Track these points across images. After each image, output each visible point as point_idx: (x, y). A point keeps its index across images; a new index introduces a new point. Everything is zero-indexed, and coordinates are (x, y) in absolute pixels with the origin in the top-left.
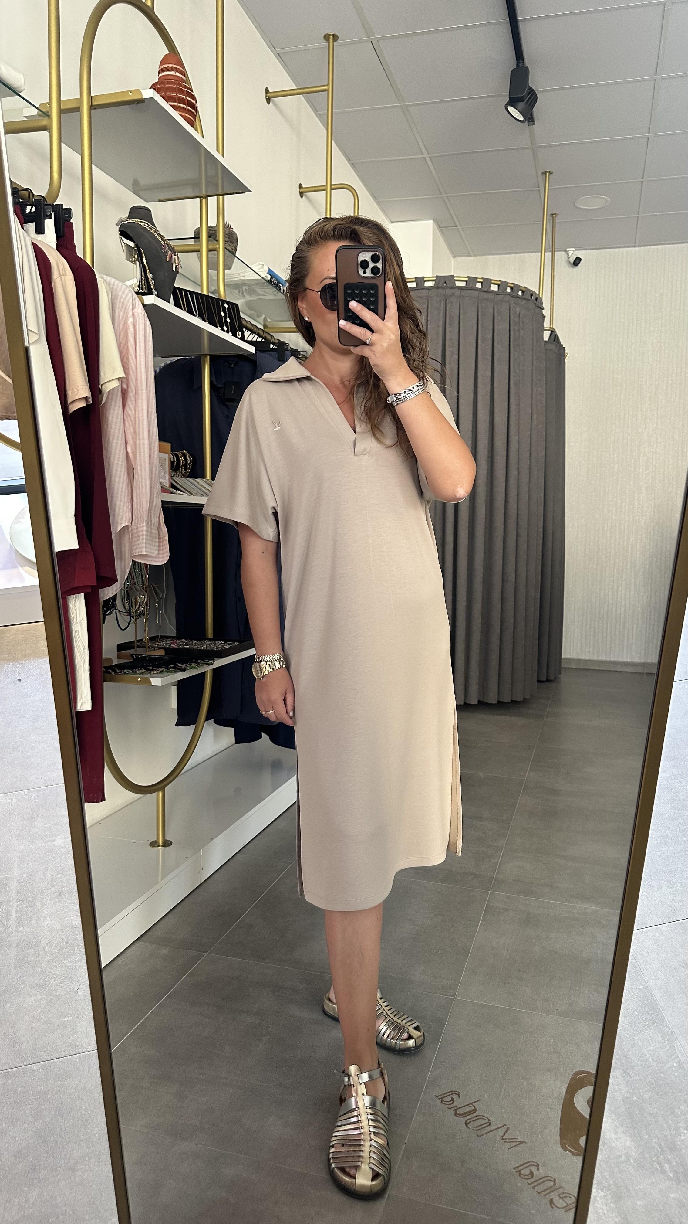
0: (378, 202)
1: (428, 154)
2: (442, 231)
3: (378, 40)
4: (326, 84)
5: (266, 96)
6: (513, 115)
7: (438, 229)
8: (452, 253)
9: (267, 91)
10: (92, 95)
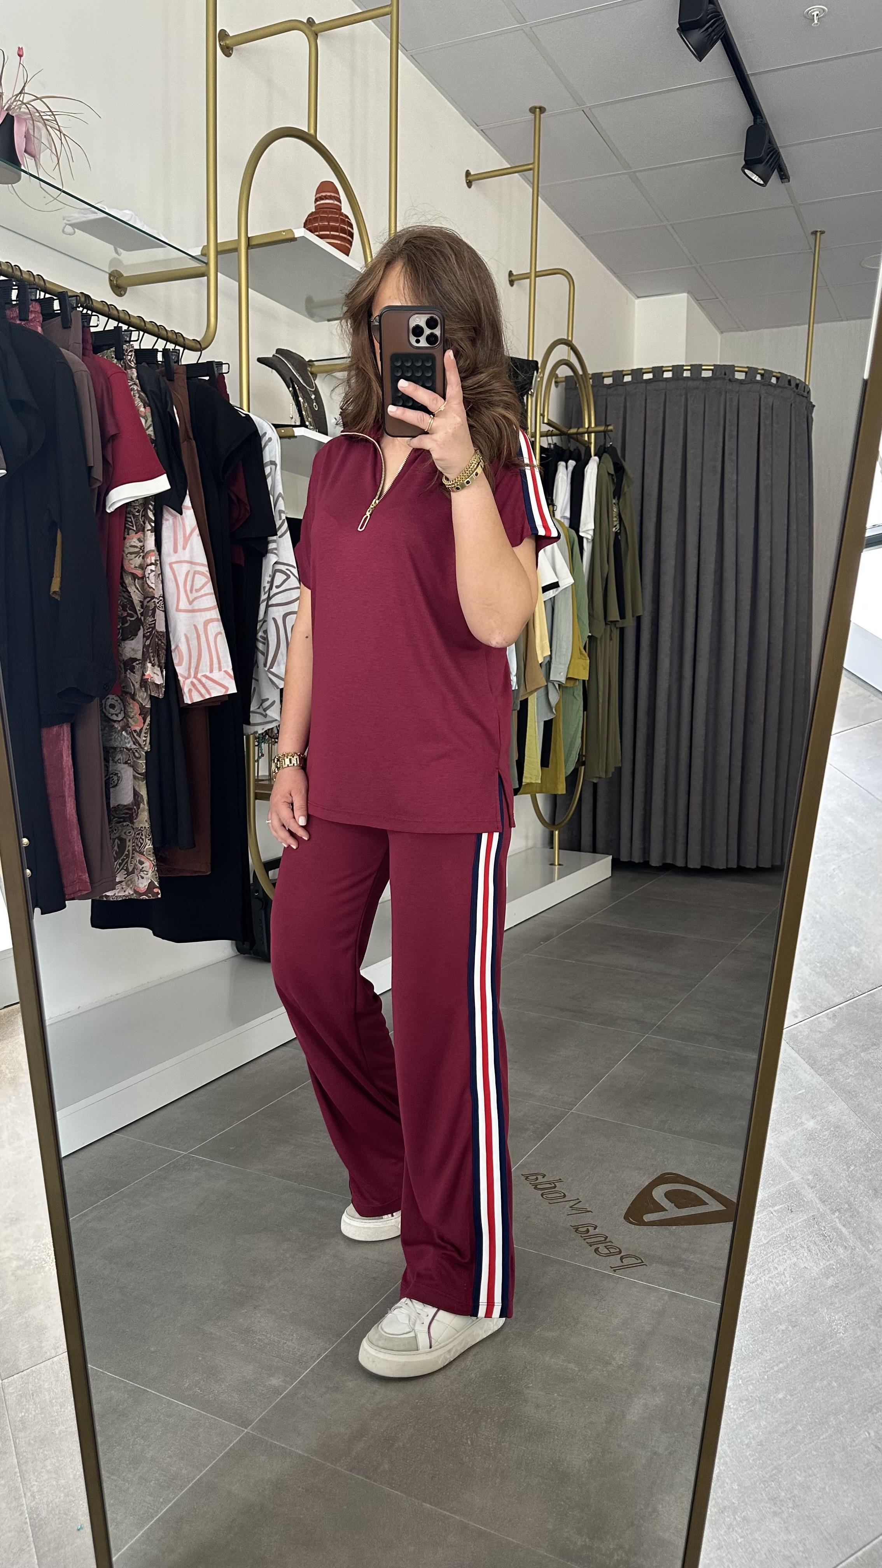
0: (618, 276)
1: (668, 221)
2: (701, 306)
3: (590, 108)
4: (532, 162)
5: (467, 180)
6: (753, 178)
7: (696, 303)
8: (718, 328)
9: (468, 174)
10: (250, 235)
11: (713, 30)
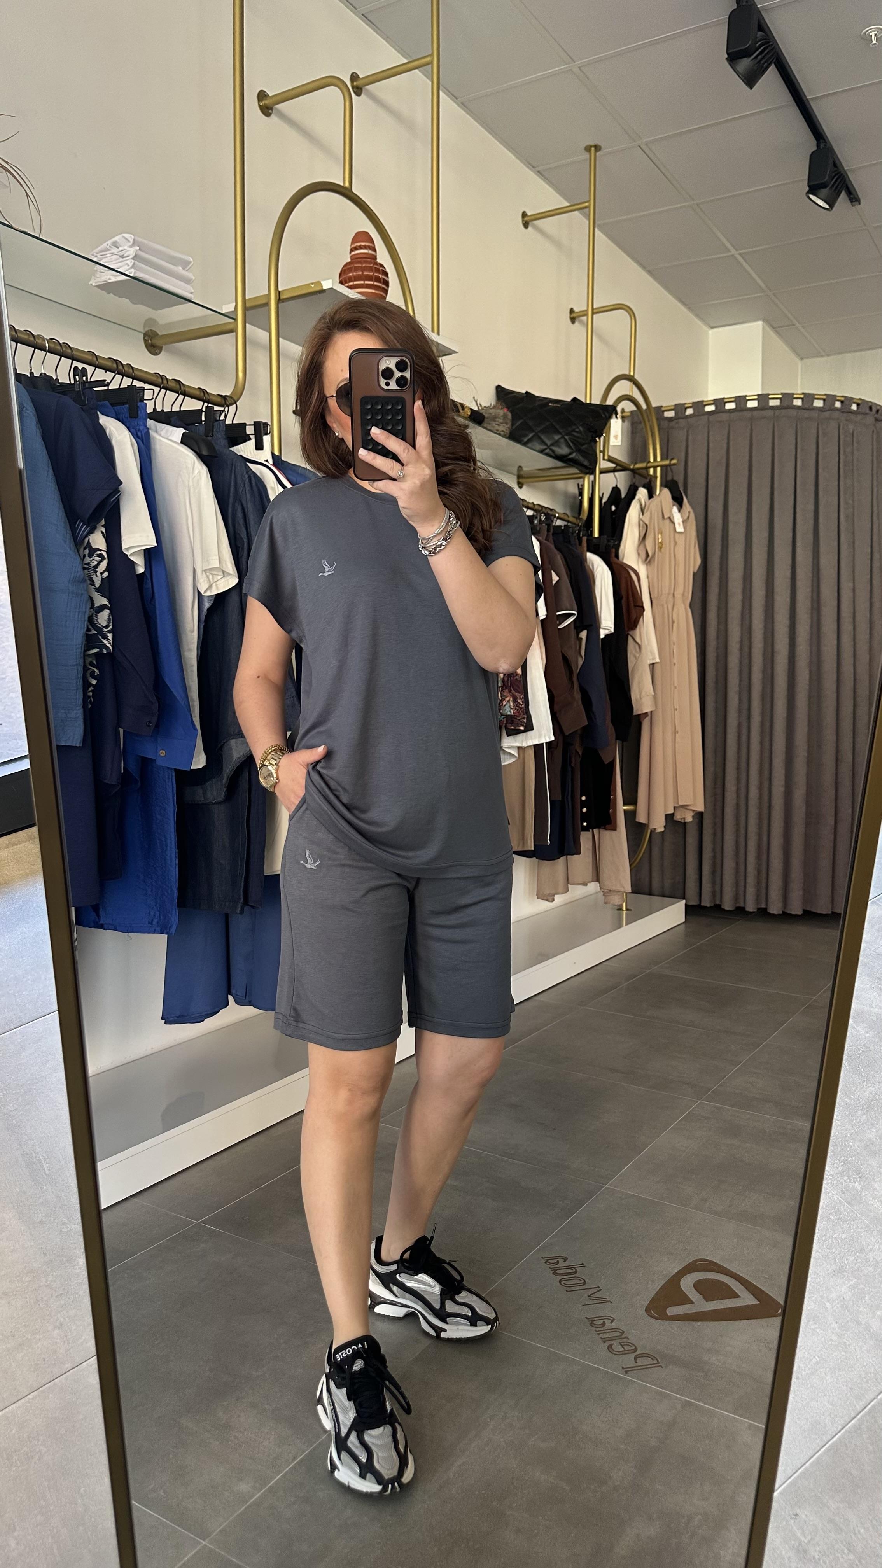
0: (689, 307)
1: (737, 250)
2: (778, 332)
3: (647, 144)
4: (588, 200)
5: (523, 221)
6: (818, 203)
7: (772, 330)
8: (797, 354)
9: (524, 215)
10: (280, 289)
11: (764, 57)
